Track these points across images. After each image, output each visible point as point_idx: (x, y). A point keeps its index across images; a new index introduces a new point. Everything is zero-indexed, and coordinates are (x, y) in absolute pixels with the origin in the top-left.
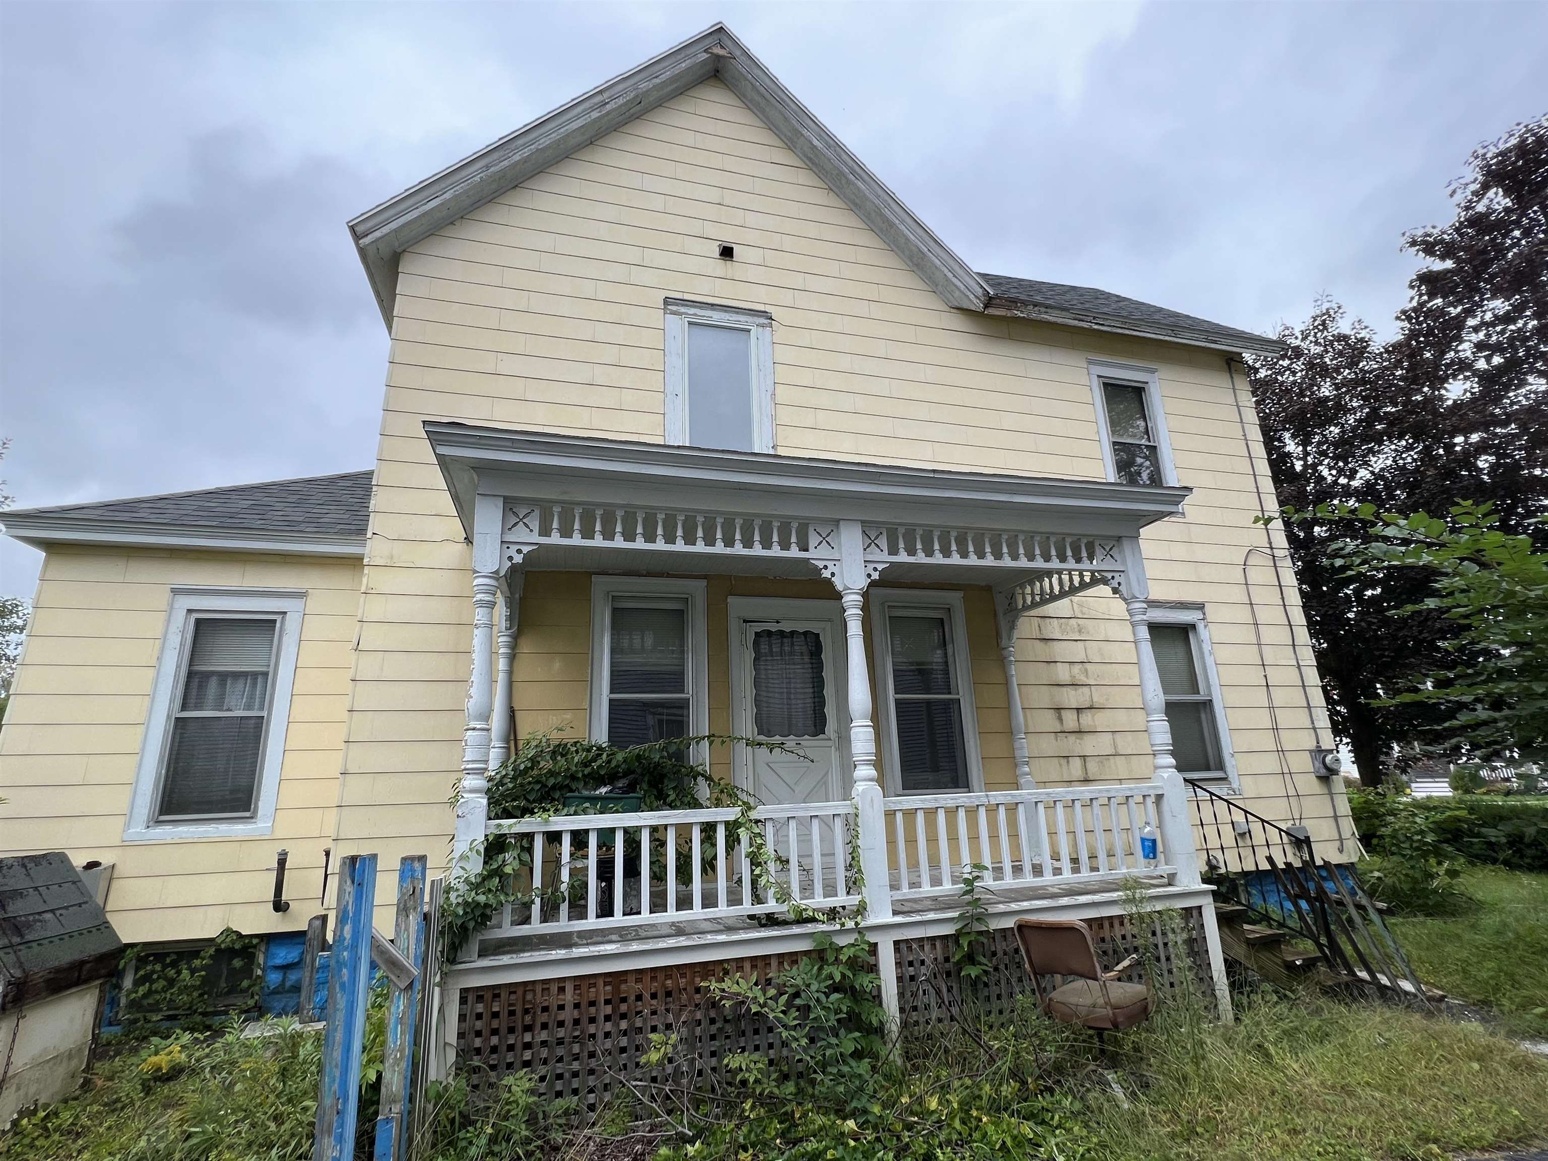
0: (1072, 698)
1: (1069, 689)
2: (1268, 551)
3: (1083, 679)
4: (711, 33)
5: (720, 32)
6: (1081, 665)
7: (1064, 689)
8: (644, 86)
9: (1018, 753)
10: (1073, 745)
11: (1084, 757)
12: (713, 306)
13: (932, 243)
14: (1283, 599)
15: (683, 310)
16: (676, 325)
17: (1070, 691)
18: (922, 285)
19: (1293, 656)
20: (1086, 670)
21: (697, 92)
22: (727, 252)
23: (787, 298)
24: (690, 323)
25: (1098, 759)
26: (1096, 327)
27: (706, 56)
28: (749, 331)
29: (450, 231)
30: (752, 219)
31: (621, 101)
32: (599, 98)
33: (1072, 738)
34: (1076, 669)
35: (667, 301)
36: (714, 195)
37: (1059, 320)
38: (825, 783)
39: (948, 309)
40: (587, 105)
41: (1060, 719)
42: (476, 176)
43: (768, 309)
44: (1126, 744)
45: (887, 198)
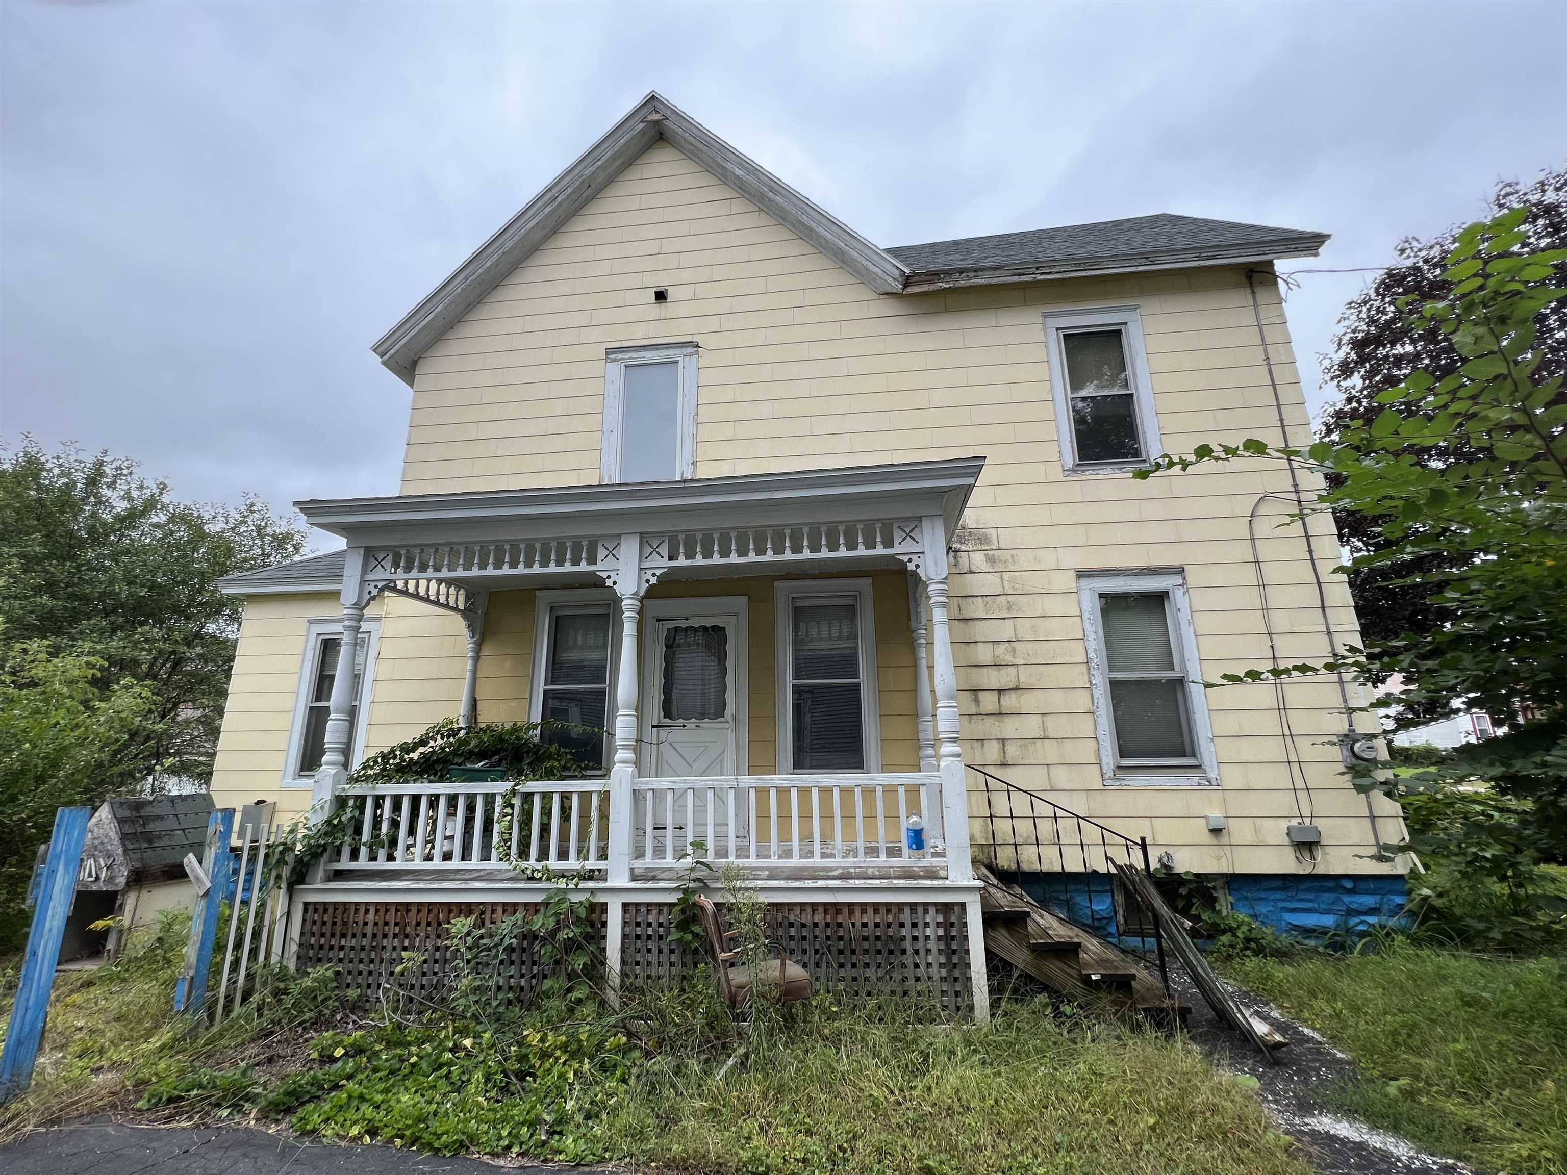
0: (993, 679)
1: (989, 669)
2: (1293, 496)
3: (1009, 659)
4: (645, 104)
5: (652, 99)
6: (1007, 645)
7: (985, 670)
8: (588, 172)
9: (921, 736)
10: (991, 728)
11: (1003, 741)
12: (644, 347)
13: (848, 238)
14: (1310, 552)
15: (620, 356)
16: (615, 371)
17: (992, 672)
18: (852, 280)
19: (1323, 621)
20: (1014, 650)
21: (645, 158)
22: (661, 296)
23: (713, 324)
24: (626, 366)
25: (1018, 742)
26: (1042, 277)
27: (642, 125)
28: (677, 362)
29: (451, 335)
30: (686, 260)
31: (569, 191)
32: (550, 195)
33: (989, 721)
34: (1001, 649)
35: (609, 352)
36: (653, 247)
37: (994, 281)
38: (722, 762)
39: (876, 296)
40: (540, 204)
41: (977, 701)
42: (458, 286)
43: (695, 339)
44: (1056, 727)
45: (802, 205)
